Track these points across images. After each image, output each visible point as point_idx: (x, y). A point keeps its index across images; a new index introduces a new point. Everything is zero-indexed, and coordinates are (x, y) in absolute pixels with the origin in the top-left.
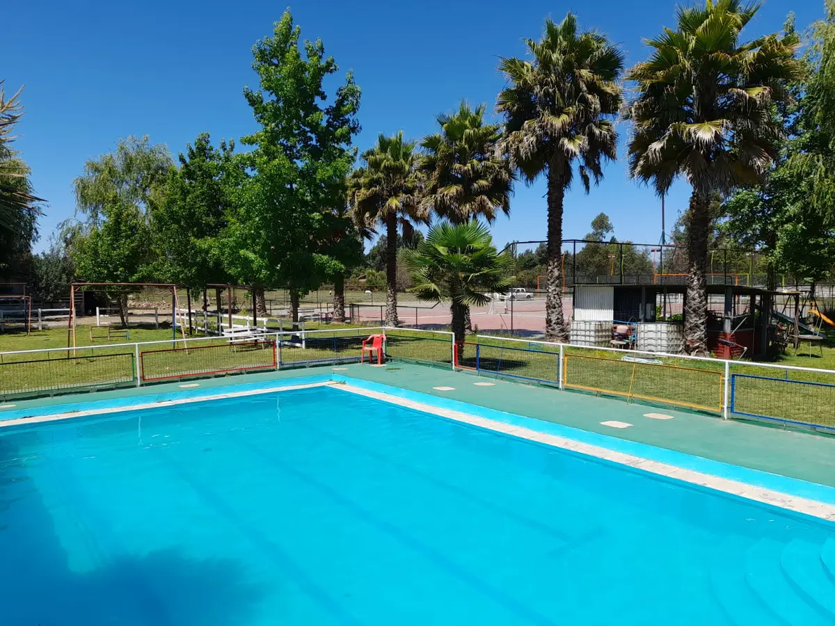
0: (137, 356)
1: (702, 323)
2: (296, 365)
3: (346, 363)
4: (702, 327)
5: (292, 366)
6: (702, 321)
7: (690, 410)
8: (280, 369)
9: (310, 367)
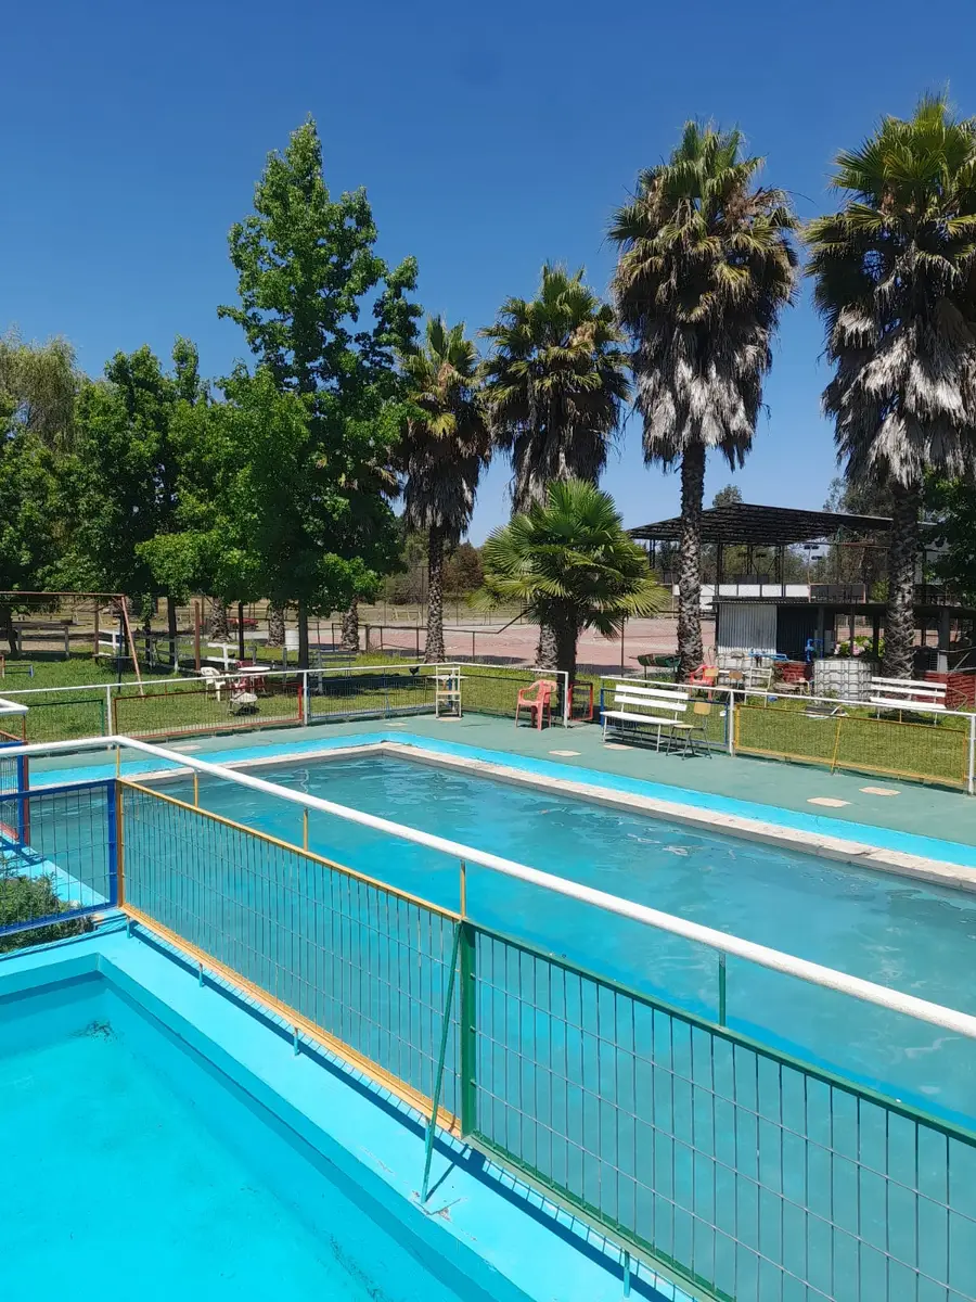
0: (109, 703)
1: (909, 660)
2: (330, 719)
3: (400, 716)
4: (909, 666)
5: (324, 719)
6: (908, 657)
7: (920, 783)
8: (308, 725)
9: (351, 721)
